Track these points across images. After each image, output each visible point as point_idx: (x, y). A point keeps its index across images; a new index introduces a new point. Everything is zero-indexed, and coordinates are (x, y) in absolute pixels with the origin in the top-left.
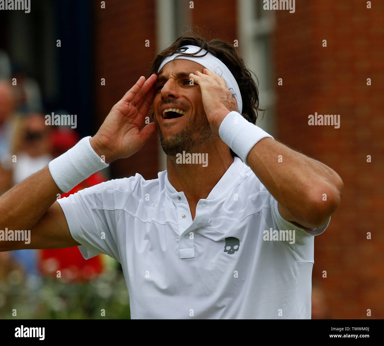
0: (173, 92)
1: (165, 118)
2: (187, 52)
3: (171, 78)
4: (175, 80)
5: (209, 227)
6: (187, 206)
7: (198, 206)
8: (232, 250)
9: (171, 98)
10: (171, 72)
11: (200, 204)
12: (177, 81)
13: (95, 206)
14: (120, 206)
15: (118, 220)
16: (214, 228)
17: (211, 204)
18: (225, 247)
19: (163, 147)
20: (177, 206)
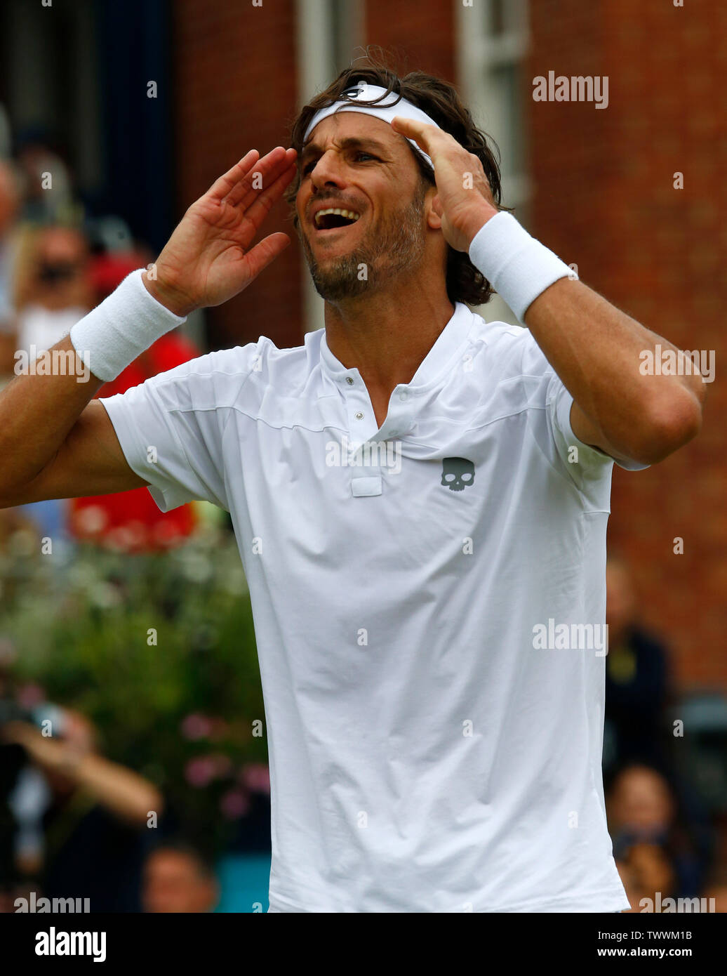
0: (335, 177)
1: (320, 228)
2: (361, 97)
3: (332, 149)
4: (339, 152)
5: (410, 437)
6: (365, 395)
7: (393, 397)
8: (458, 483)
9: (331, 189)
10: (330, 137)
11: (396, 394)
12: (341, 155)
13: (176, 405)
14: (227, 400)
15: (224, 428)
16: (421, 439)
17: (419, 393)
18: (443, 476)
19: (316, 284)
20: (346, 397)
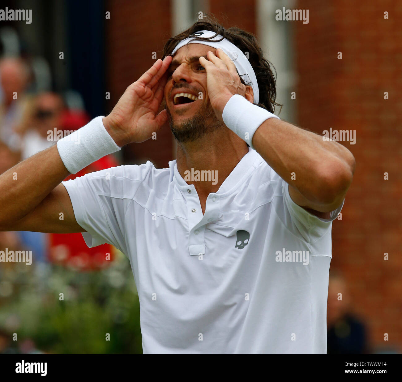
0: (185, 76)
1: (177, 104)
2: (202, 36)
3: (185, 62)
4: (188, 64)
5: (220, 222)
6: (197, 199)
7: (208, 200)
8: (242, 245)
9: (183, 83)
10: (184, 56)
11: (210, 198)
12: (190, 66)
13: (103, 193)
14: (129, 195)
15: (126, 210)
16: (226, 223)
17: (222, 197)
18: (236, 243)
19: (174, 133)
20: (186, 200)
